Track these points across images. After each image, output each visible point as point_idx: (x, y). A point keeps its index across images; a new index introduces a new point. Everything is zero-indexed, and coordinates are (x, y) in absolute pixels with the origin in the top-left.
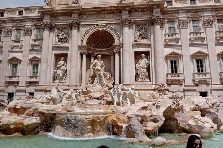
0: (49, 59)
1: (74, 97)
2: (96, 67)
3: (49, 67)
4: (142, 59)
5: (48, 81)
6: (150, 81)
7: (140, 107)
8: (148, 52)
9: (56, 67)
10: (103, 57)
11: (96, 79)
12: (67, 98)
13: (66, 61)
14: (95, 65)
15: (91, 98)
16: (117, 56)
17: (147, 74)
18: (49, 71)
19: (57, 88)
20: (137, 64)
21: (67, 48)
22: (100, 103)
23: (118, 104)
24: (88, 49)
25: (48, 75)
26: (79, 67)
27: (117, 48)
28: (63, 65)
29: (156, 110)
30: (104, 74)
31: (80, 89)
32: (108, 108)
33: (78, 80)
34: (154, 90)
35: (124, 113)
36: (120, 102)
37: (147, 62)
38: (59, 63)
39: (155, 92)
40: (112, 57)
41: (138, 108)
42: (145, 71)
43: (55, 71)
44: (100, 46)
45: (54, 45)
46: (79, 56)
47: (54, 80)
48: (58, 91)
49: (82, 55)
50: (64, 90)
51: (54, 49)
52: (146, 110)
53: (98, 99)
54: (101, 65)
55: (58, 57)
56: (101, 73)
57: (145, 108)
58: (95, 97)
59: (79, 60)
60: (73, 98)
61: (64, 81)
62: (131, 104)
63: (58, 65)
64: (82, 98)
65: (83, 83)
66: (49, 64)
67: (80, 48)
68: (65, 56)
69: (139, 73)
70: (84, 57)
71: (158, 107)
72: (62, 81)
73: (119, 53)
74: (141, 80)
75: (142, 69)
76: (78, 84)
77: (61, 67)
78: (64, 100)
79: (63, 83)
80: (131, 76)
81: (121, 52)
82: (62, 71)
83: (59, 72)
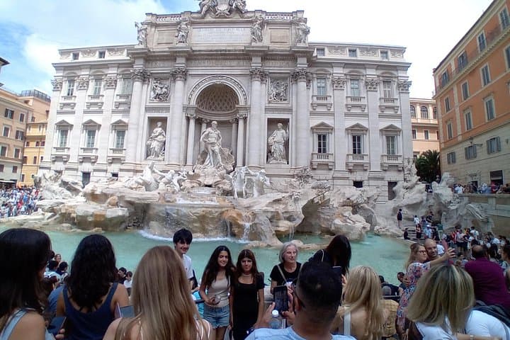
0: (141, 124)
1: (175, 181)
2: (210, 139)
3: (140, 137)
4: (279, 130)
5: (138, 157)
7: (271, 200)
8: (287, 121)
9: (150, 136)
10: (221, 124)
11: (208, 156)
12: (166, 184)
13: (164, 128)
14: (207, 136)
15: (200, 185)
16: (241, 123)
17: (284, 153)
18: (139, 143)
19: (151, 168)
20: (271, 138)
21: (167, 109)
22: (214, 193)
23: (240, 195)
24: (197, 111)
25: (139, 148)
26: (184, 137)
27: (242, 112)
28: (160, 134)
29: (293, 204)
30: (220, 150)
31: (184, 170)
32: (224, 200)
33: (182, 157)
34: (293, 176)
35: (248, 208)
36: (242, 192)
37: (285, 135)
38: (154, 131)
39: (294, 180)
40: (234, 125)
41: (268, 202)
42: (282, 147)
43: (148, 142)
44: (216, 108)
45: (148, 104)
46: (184, 121)
47: (148, 156)
48: (153, 172)
49: (188, 119)
50: (161, 172)
51: (148, 109)
52: (280, 204)
53: (210, 186)
54: (216, 136)
55: (153, 122)
56: (217, 148)
57: (277, 201)
58: (206, 183)
59: (184, 129)
61: (161, 158)
62: (258, 196)
63: (153, 135)
64: (187, 184)
65: (190, 162)
66: (140, 132)
67: (186, 108)
68: (164, 120)
69: (272, 151)
70: (192, 123)
71: (296, 200)
72: (158, 158)
73: (245, 119)
75: (277, 145)
76: (182, 163)
77: (157, 136)
78: (162, 186)
79: (159, 161)
80: (260, 156)
81: (248, 119)
82: (158, 143)
83: (155, 144)
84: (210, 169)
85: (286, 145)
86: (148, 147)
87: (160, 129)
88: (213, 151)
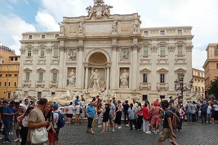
0: (65, 71)
1: (80, 96)
2: (95, 77)
3: (64, 77)
4: (125, 72)
5: (64, 85)
6: (129, 87)
8: (128, 68)
9: (69, 76)
11: (94, 85)
13: (75, 72)
15: (90, 97)
16: (108, 69)
17: (127, 83)
18: (64, 79)
20: (121, 76)
21: (76, 64)
23: (105, 101)
24: (89, 64)
25: (64, 81)
26: (83, 76)
27: (108, 65)
28: (73, 75)
30: (99, 82)
31: (84, 91)
33: (83, 85)
34: (130, 93)
37: (127, 75)
38: (70, 73)
39: (130, 95)
40: (106, 70)
42: (126, 80)
44: (98, 62)
45: (67, 62)
46: (84, 69)
47: (68, 85)
49: (85, 68)
51: (67, 64)
54: (97, 76)
55: (69, 69)
56: (97, 81)
58: (93, 96)
59: (83, 73)
61: (73, 85)
64: (85, 97)
65: (86, 87)
66: (64, 74)
67: (84, 64)
68: (75, 69)
69: (122, 82)
70: (87, 70)
74: (123, 87)
76: (83, 88)
77: (71, 76)
78: (74, 98)
79: (73, 86)
80: (116, 84)
81: (111, 68)
82: (72, 79)
83: (71, 80)
85: (128, 79)
86: (68, 81)
87: (73, 72)
88: (96, 83)
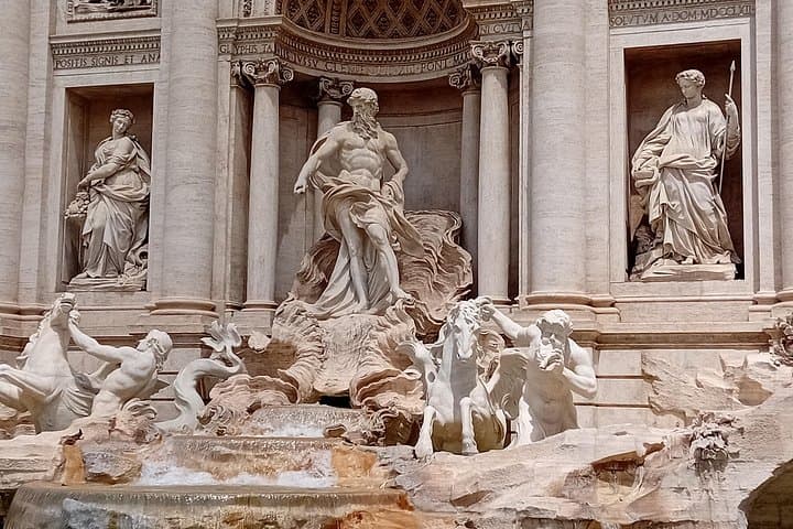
0: (36, 125)
2: (344, 176)
3: (34, 185)
5: (29, 280)
6: (740, 275)
8: (731, 51)
10: (395, 102)
11: (341, 262)
12: (125, 396)
13: (142, 137)
14: (334, 163)
15: (293, 396)
16: (493, 86)
17: (718, 221)
18: (32, 212)
19: (60, 327)
20: (646, 149)
21: (149, 46)
22: (335, 433)
24: (288, 43)
25: (31, 237)
26: (228, 177)
27: (493, 32)
28: (125, 166)
29: (692, 481)
30: (397, 228)
31: (229, 333)
32: (367, 466)
33: (223, 269)
34: (761, 341)
35: (465, 501)
36: (460, 426)
37: (720, 125)
38: (99, 152)
39: (766, 357)
40: (468, 99)
42: (704, 194)
43: (74, 206)
44: (383, 24)
45: (63, 29)
46: (229, 98)
47: (76, 267)
49: (246, 89)
51: (60, 53)
52: (629, 481)
53: (341, 401)
54: (375, 160)
55: (90, 108)
56: (377, 220)
57: (618, 468)
58: (320, 388)
59: (228, 134)
60: (175, 398)
61: (130, 278)
62: (537, 437)
63: (92, 173)
65: (260, 286)
66: (35, 161)
67: (232, 38)
68: (139, 100)
69: (654, 214)
70: (266, 104)
71: (709, 462)
72: (122, 281)
73: (511, 69)
74: (667, 266)
75: (675, 183)
76: (223, 299)
77: (109, 178)
78: (105, 405)
79: (124, 290)
81: (525, 63)
82: (116, 210)
83: (102, 216)
84: (351, 317)
85: (729, 178)
86: (73, 228)
87: (126, 140)
88: (363, 233)
